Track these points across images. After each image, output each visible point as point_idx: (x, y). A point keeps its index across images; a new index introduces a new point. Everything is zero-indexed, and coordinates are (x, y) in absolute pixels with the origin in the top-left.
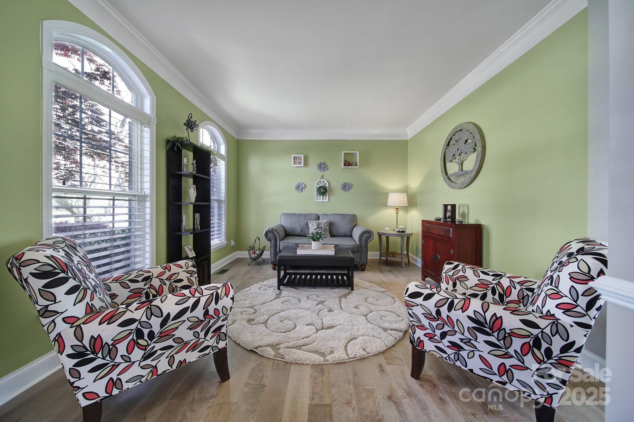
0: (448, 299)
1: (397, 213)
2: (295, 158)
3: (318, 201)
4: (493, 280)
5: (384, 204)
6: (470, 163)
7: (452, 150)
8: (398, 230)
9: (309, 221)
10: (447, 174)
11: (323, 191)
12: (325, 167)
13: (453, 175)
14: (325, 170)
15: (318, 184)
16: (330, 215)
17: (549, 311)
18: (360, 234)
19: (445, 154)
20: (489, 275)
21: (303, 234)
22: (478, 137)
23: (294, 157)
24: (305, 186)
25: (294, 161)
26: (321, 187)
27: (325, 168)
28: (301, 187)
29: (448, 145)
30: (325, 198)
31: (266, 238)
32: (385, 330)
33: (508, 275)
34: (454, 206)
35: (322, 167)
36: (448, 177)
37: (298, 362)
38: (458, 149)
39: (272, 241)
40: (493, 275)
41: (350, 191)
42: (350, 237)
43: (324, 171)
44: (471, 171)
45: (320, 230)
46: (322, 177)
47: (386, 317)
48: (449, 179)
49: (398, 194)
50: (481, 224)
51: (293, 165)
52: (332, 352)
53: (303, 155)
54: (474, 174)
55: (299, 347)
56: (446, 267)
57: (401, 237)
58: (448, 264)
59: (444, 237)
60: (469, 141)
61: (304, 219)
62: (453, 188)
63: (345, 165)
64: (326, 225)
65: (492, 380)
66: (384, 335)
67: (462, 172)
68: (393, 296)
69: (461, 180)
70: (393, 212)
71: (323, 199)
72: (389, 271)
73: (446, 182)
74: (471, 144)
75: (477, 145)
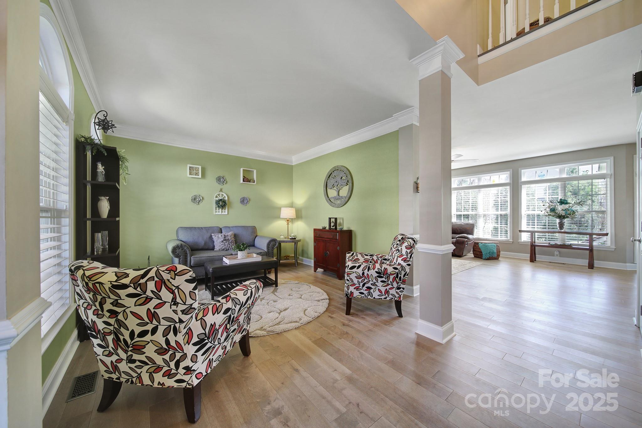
0: (367, 266)
1: (288, 224)
2: (191, 169)
3: (216, 213)
4: (370, 258)
5: (278, 217)
6: (344, 192)
7: (331, 182)
8: (291, 238)
9: (212, 234)
10: (328, 197)
11: (222, 204)
12: (224, 180)
13: (332, 198)
14: (224, 184)
15: (216, 197)
16: (233, 227)
17: (399, 263)
18: (268, 243)
19: (327, 183)
20: (368, 256)
21: (207, 248)
22: (349, 177)
23: (190, 167)
24: (203, 198)
25: (190, 172)
26: (221, 200)
27: (224, 182)
28: (198, 200)
29: (329, 177)
30: (223, 211)
31: (174, 255)
32: (319, 301)
33: (375, 255)
34: (336, 219)
35: (221, 180)
36: (329, 199)
37: (285, 330)
38: (336, 182)
39: (181, 257)
40: (370, 256)
41: (248, 205)
42: (253, 246)
43: (222, 184)
44: (345, 197)
45: (227, 242)
46: (221, 190)
47: (312, 295)
48: (330, 201)
49: (290, 208)
50: (351, 230)
51: (188, 175)
52: (300, 319)
53: (201, 166)
54: (347, 199)
55: (278, 324)
56: (348, 255)
57: (294, 243)
58: (348, 253)
59: (333, 239)
60: (343, 178)
61: (206, 232)
62: (333, 207)
63: (244, 181)
64: (232, 237)
65: (382, 299)
66: (320, 303)
67: (338, 197)
68: (307, 284)
69: (339, 202)
70: (284, 223)
71: (222, 212)
72: (289, 270)
73: (328, 202)
74: (345, 180)
75: (349, 181)
